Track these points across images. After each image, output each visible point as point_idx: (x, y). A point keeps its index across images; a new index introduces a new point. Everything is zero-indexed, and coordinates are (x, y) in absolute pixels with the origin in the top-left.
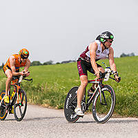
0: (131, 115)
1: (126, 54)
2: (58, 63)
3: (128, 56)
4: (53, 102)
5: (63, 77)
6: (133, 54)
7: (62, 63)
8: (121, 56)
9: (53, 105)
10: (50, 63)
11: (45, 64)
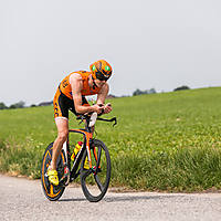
0: (150, 187)
1: (142, 90)
2: (33, 106)
3: (145, 93)
4: (25, 168)
5: (40, 127)
6: (153, 91)
7: (40, 105)
8: (135, 94)
9: (25, 172)
10: (20, 106)
11: (13, 107)
